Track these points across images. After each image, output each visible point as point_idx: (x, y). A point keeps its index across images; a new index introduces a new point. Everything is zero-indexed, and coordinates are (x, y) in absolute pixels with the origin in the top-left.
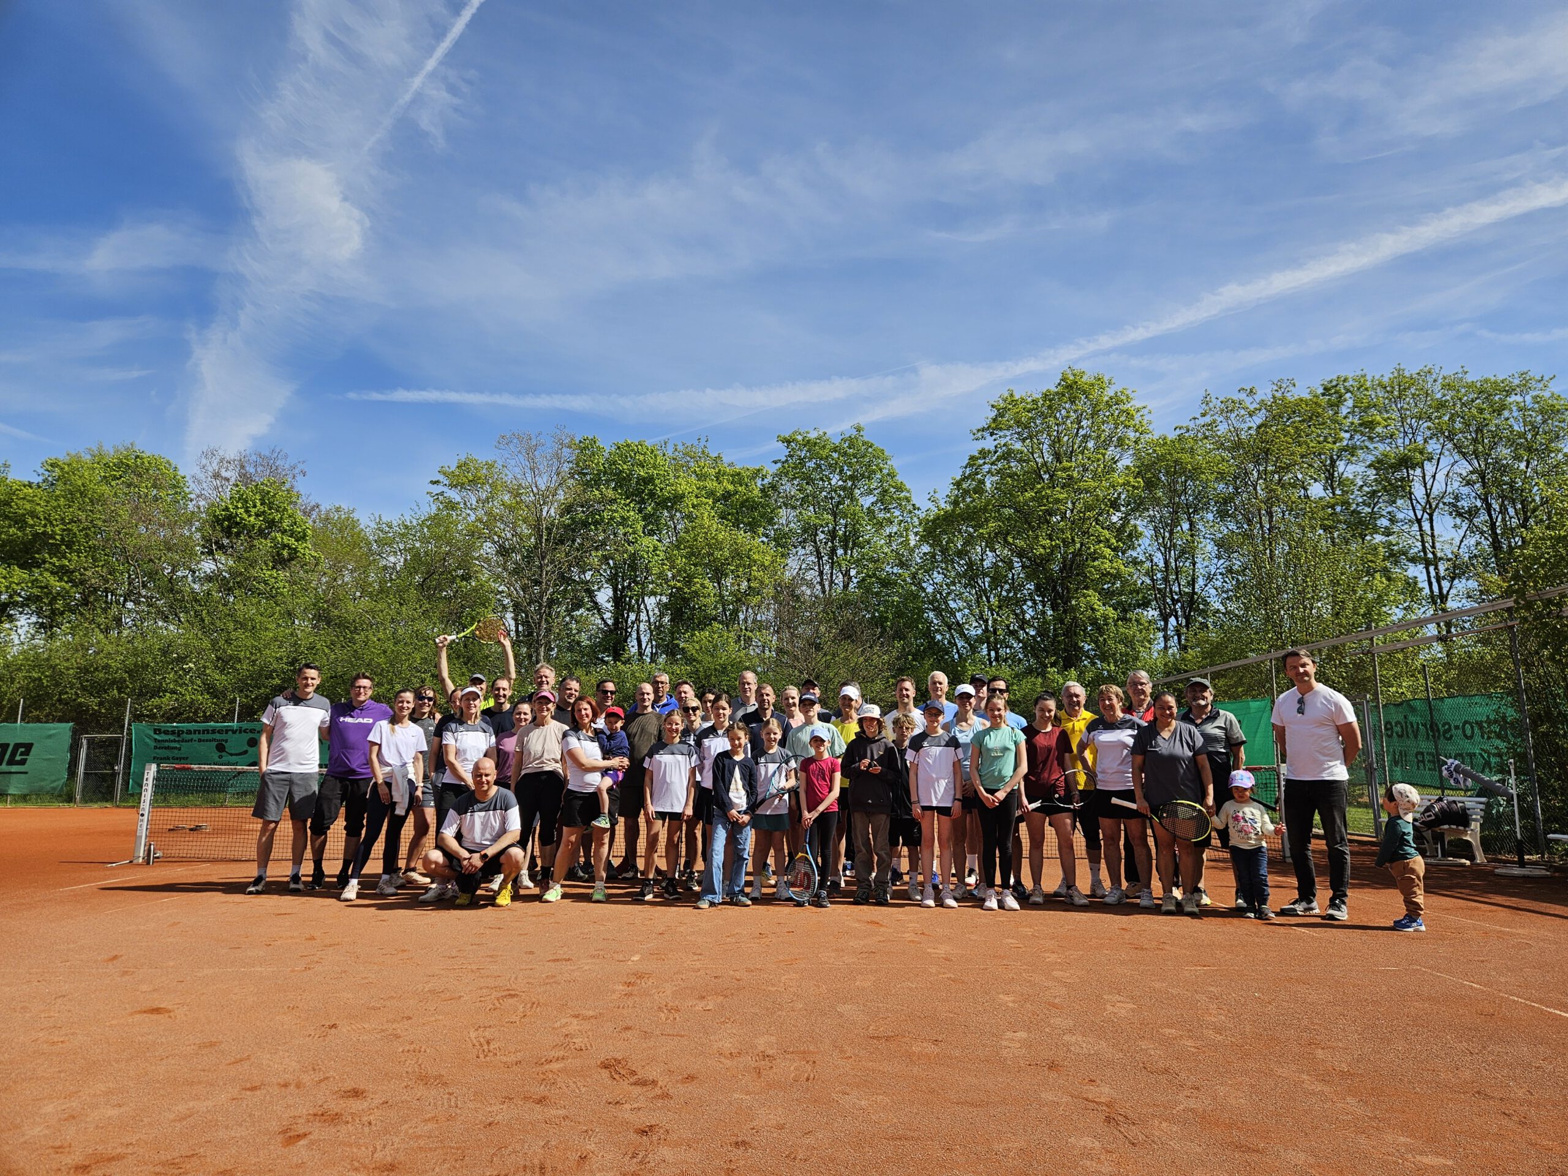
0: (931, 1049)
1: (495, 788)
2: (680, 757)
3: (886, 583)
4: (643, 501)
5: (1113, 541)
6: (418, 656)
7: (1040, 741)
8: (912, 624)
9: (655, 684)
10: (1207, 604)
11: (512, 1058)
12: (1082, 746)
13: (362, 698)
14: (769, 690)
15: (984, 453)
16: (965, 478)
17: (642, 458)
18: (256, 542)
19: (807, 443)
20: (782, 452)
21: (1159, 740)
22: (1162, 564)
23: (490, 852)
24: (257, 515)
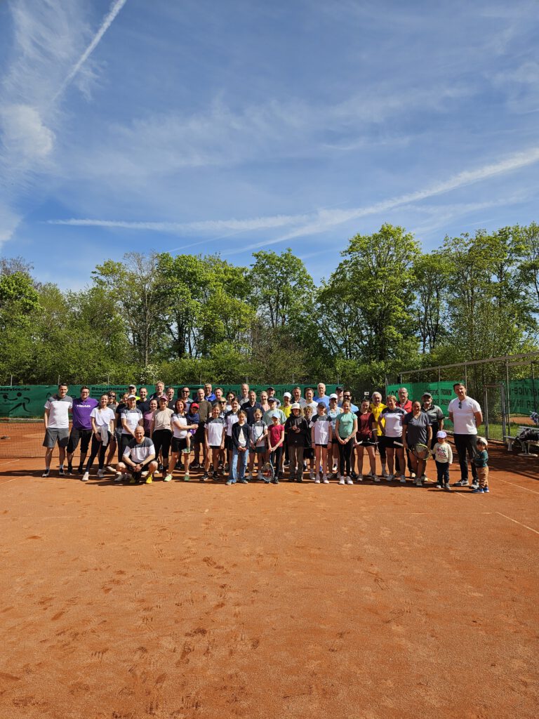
0: (318, 552)
1: (144, 438)
2: (219, 424)
3: (301, 321)
4: (191, 283)
5: (402, 303)
6: (91, 355)
7: (363, 417)
8: (312, 340)
9: (206, 389)
10: (443, 329)
11: (171, 557)
12: (380, 419)
13: (85, 397)
14: (254, 394)
15: (346, 262)
16: (337, 274)
17: (190, 263)
18: (14, 302)
19: (266, 257)
20: (254, 261)
21: (414, 419)
22: (424, 311)
23: (144, 463)
24: (14, 290)
